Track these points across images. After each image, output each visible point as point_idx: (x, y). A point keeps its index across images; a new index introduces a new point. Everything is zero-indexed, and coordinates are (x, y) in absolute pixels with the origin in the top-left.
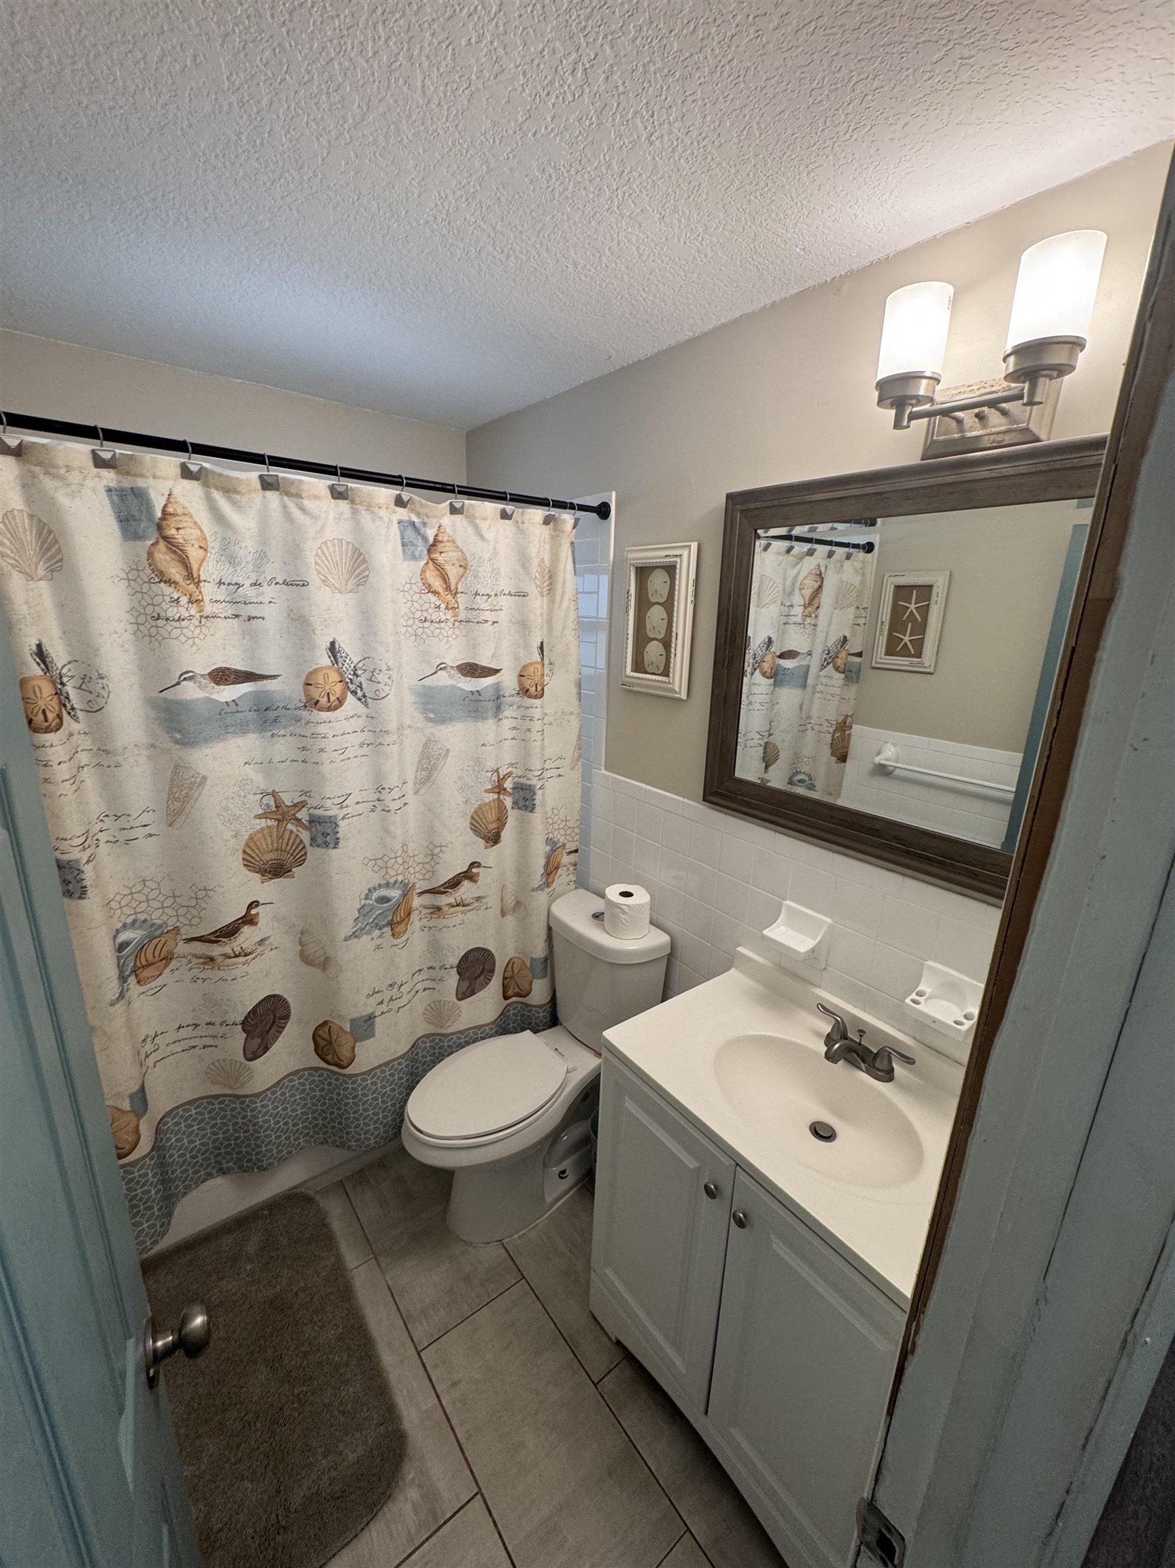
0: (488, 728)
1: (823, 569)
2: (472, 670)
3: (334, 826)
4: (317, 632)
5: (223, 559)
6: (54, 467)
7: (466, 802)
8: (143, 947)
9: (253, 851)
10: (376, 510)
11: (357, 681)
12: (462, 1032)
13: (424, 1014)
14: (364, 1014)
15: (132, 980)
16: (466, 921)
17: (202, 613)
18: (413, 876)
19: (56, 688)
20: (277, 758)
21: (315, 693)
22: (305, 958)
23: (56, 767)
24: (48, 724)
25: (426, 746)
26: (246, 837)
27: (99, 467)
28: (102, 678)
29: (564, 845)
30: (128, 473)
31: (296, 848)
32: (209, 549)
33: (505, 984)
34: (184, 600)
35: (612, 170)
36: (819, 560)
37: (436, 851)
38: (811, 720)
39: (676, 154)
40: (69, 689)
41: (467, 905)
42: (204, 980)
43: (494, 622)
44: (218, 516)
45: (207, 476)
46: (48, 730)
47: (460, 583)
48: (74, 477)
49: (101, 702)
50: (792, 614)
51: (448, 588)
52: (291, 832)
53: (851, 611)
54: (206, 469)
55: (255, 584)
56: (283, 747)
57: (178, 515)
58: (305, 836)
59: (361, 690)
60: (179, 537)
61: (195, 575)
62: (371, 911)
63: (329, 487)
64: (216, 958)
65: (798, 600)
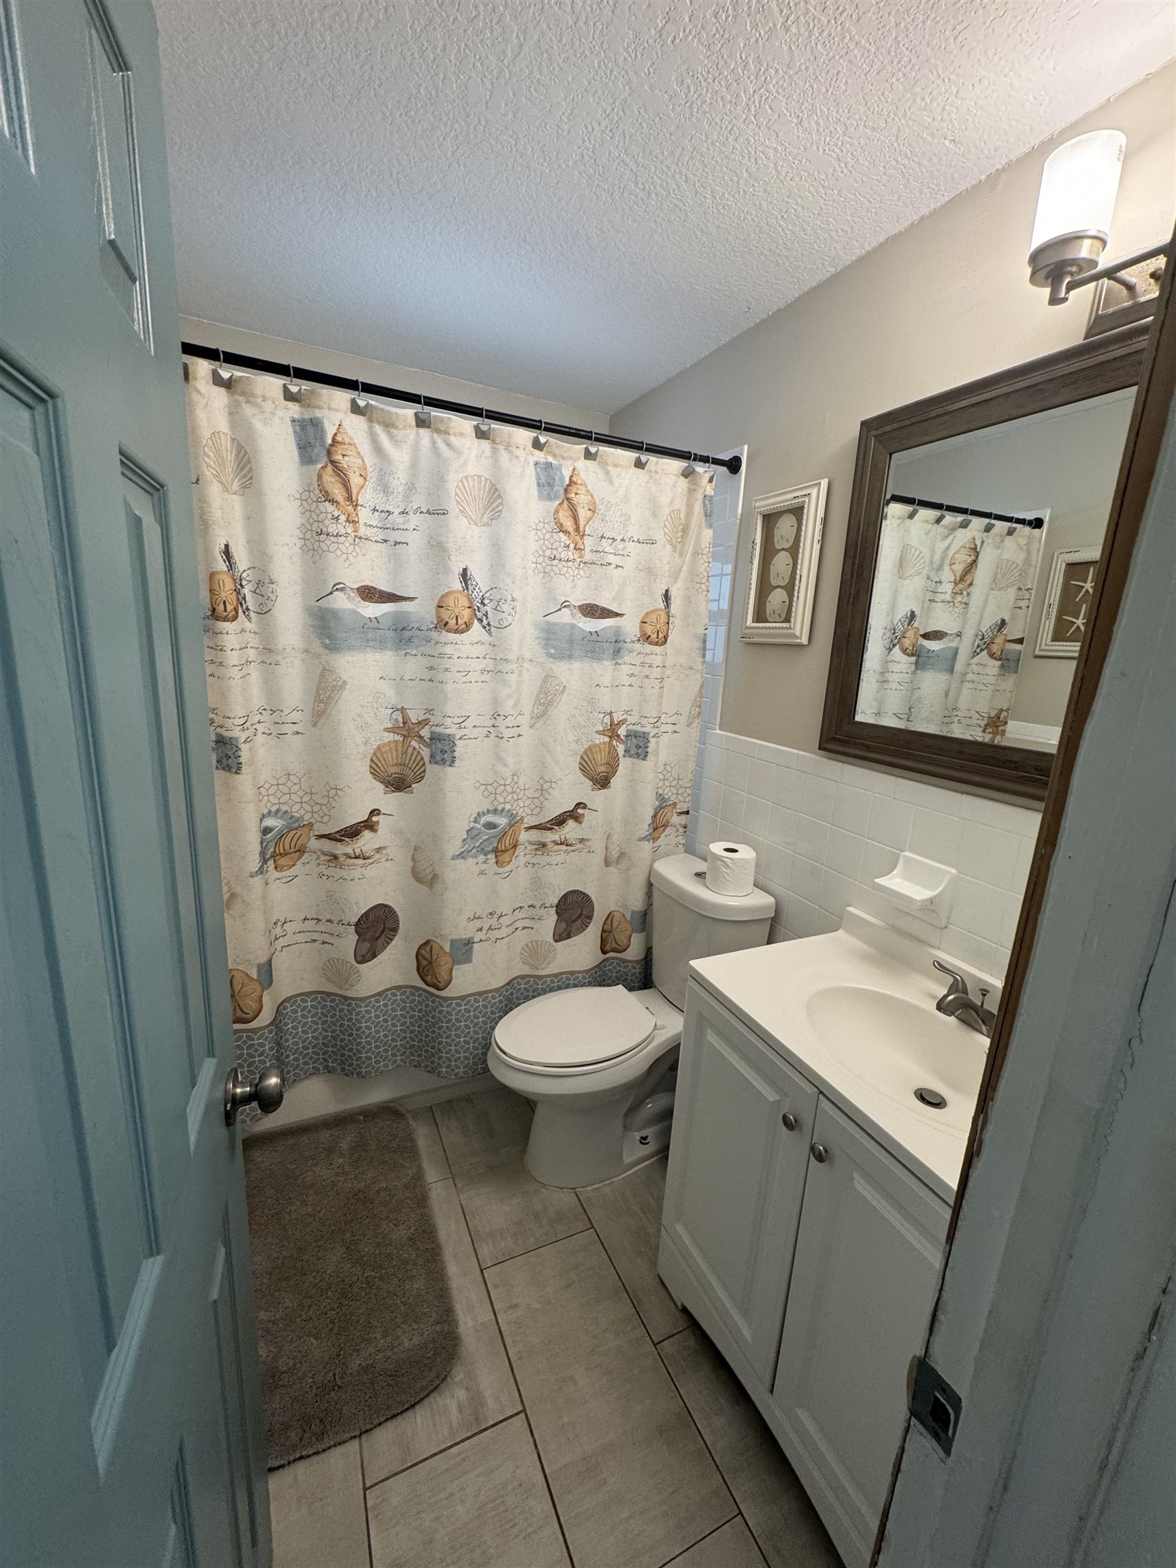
0: (604, 670)
1: (978, 543)
2: (592, 611)
3: (452, 744)
4: (452, 558)
5: (379, 488)
6: (253, 395)
7: (577, 742)
8: (282, 836)
9: (380, 761)
10: (514, 449)
11: (483, 609)
12: (556, 975)
13: (521, 954)
14: (464, 937)
15: (271, 863)
16: (568, 861)
17: (357, 534)
18: (522, 809)
19: (236, 586)
20: (408, 676)
21: (445, 615)
22: (416, 875)
23: (229, 652)
24: (226, 614)
25: (545, 681)
26: (375, 747)
27: (289, 401)
28: (273, 583)
29: (675, 804)
30: (309, 406)
31: (417, 764)
32: (368, 479)
33: (604, 936)
34: (343, 518)
35: (748, 70)
36: (975, 533)
37: (546, 786)
38: (958, 713)
39: (813, 37)
40: (246, 591)
41: (570, 845)
42: (328, 877)
43: (617, 566)
44: (378, 449)
45: (372, 412)
46: (226, 619)
47: (588, 526)
48: (268, 406)
49: (270, 604)
50: (940, 590)
51: (577, 529)
52: (414, 748)
53: (1012, 592)
54: (371, 405)
55: (403, 513)
56: (413, 666)
57: (345, 444)
58: (426, 753)
59: (487, 618)
60: (344, 463)
61: (354, 498)
62: (479, 834)
63: (474, 426)
64: (339, 856)
65: (947, 576)
